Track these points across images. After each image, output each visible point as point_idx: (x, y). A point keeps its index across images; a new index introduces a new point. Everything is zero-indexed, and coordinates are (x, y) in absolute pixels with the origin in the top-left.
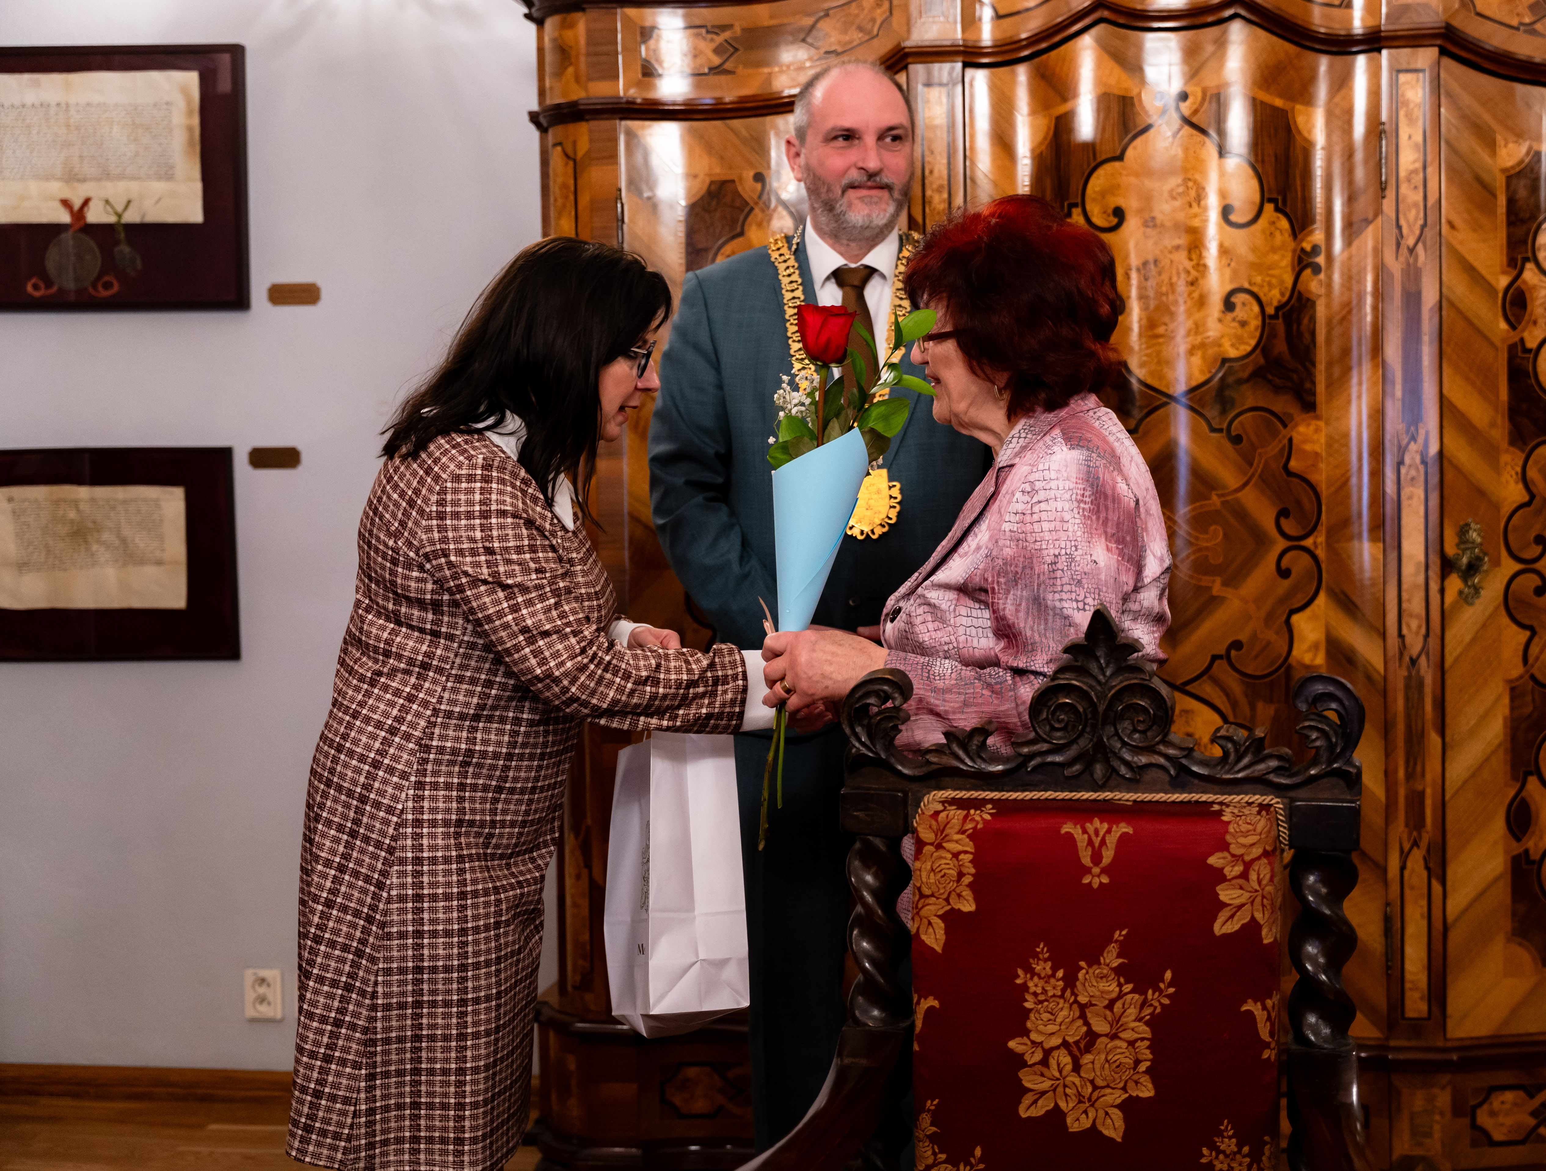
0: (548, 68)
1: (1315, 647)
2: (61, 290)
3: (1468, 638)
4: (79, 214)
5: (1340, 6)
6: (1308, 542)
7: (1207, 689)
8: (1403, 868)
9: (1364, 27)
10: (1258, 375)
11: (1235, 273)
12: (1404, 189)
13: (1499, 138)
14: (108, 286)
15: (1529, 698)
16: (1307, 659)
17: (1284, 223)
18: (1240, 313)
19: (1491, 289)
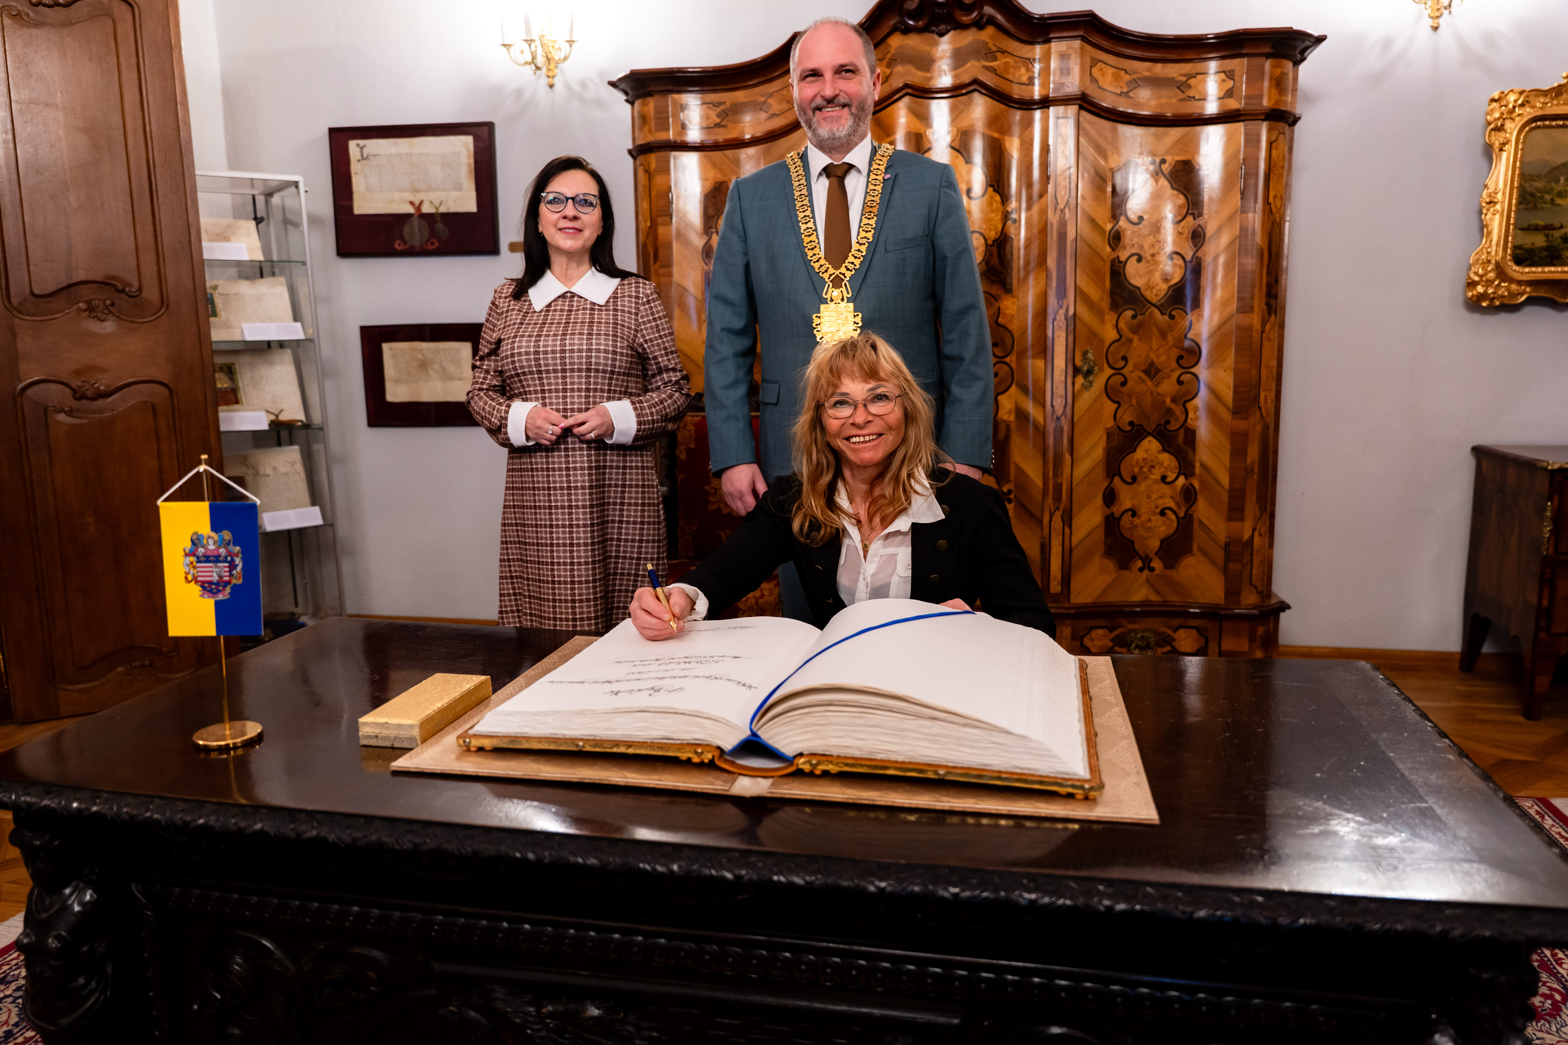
0: (637, 127)
1: (1010, 412)
2: (411, 246)
3: (1086, 407)
4: (418, 209)
5: (1028, 85)
6: (1007, 360)
8: (1051, 521)
9: (1040, 95)
12: (1059, 179)
13: (1109, 153)
14: (433, 244)
15: (1116, 438)
16: (1006, 417)
17: (998, 198)
19: (1102, 230)
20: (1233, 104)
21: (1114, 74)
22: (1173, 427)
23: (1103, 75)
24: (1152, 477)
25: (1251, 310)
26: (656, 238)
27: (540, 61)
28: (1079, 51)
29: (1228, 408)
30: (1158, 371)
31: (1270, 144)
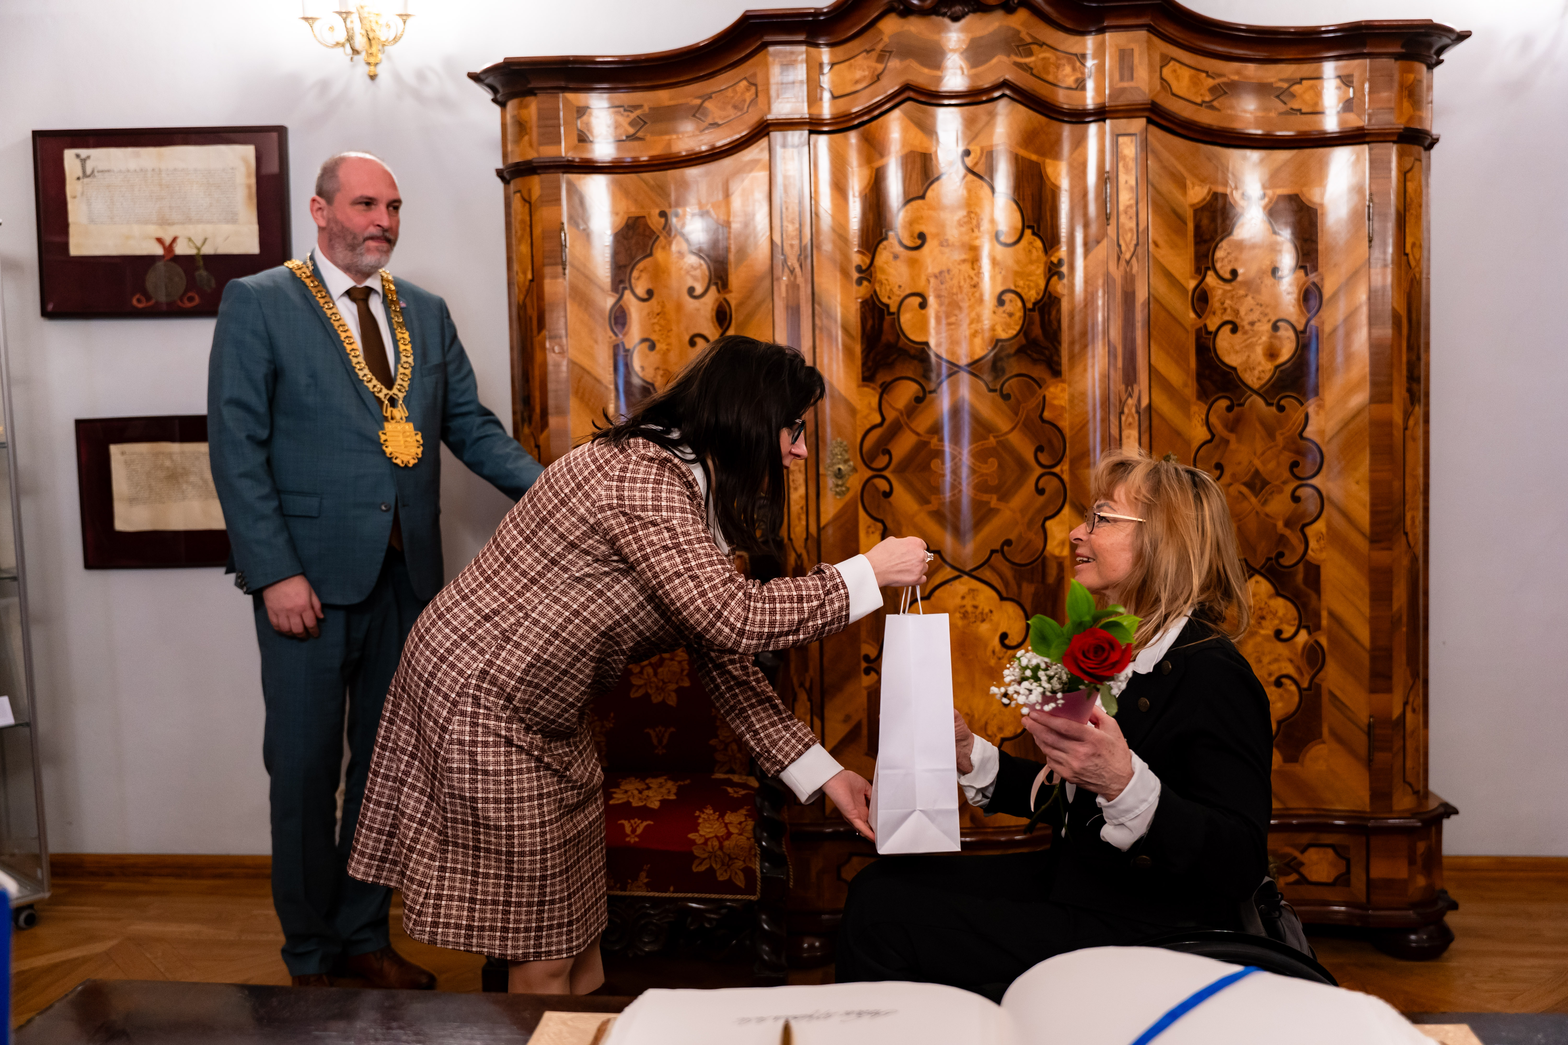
0: (510, 137)
2: (157, 303)
4: (169, 249)
5: (1076, 89)
6: (1057, 470)
7: (987, 574)
9: (1094, 104)
10: (1021, 351)
11: (1005, 279)
12: (1123, 219)
13: (1188, 183)
14: (191, 299)
16: (1057, 552)
17: (1038, 243)
18: (1008, 307)
19: (1184, 290)
20: (1355, 121)
21: (1191, 78)
22: (1287, 561)
23: (1177, 78)
24: (1263, 632)
25: (1389, 399)
26: (541, 297)
27: (360, 42)
28: (1145, 45)
29: (1363, 534)
30: (1265, 483)
31: (1404, 175)
